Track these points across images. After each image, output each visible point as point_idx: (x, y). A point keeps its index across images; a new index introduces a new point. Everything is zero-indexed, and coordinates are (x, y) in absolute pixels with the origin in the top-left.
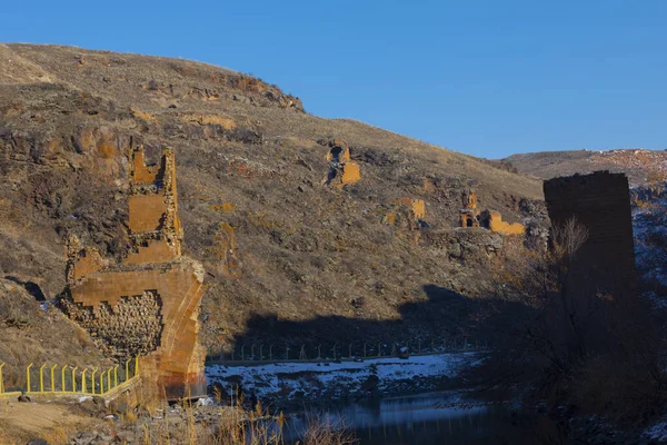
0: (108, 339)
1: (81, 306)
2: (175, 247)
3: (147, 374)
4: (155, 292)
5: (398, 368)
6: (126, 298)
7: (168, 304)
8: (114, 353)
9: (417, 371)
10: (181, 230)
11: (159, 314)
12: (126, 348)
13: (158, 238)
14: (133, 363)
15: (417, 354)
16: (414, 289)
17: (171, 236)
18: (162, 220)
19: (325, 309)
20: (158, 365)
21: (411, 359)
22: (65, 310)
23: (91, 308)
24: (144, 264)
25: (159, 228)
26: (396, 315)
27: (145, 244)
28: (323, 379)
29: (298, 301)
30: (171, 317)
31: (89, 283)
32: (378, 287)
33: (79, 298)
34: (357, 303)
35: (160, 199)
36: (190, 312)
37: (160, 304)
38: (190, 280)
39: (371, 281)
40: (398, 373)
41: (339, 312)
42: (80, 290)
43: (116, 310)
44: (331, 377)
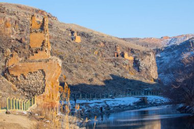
0: (23, 89)
1: (13, 76)
2: (48, 54)
3: (39, 103)
4: (42, 70)
5: (113, 102)
6: (31, 73)
7: (48, 75)
8: (26, 94)
9: (119, 103)
10: (50, 47)
11: (44, 79)
12: (31, 93)
13: (42, 50)
14: (34, 99)
15: (116, 97)
16: (107, 75)
17: (46, 49)
18: (43, 43)
19: (81, 82)
20: (44, 100)
21: (116, 99)
22: (6, 77)
23: (17, 77)
24: (38, 60)
25: (42, 46)
26: (103, 84)
27: (37, 52)
28: (91, 105)
29: (72, 79)
30: (49, 80)
31: (16, 67)
32: (96, 75)
33: (12, 73)
34: (91, 80)
35: (42, 34)
36: (56, 79)
37: (45, 75)
38: (56, 66)
39: (94, 73)
40: (113, 104)
41: (85, 83)
42: (12, 70)
43: (27, 78)
44: (93, 105)
